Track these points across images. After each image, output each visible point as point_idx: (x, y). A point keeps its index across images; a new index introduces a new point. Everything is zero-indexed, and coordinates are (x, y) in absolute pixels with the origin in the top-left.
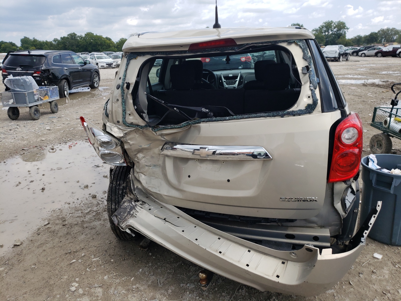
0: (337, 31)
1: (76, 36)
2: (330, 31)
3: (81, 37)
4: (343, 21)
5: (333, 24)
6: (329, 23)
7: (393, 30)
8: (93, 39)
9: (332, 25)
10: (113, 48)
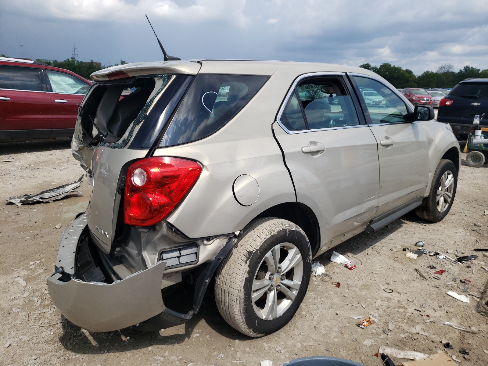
1: (370, 67)
3: (375, 68)
8: (389, 71)
10: (412, 83)
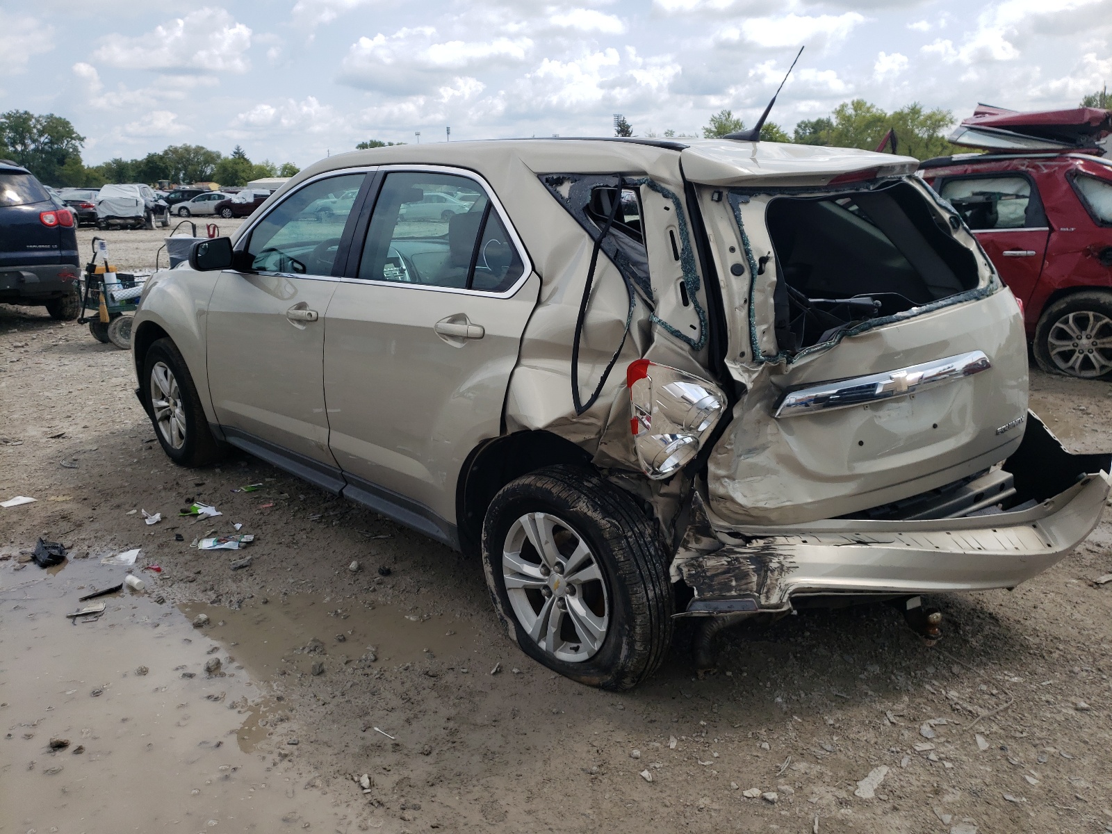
0: (51, 142)
2: (28, 141)
4: (63, 117)
5: (33, 120)
6: (20, 117)
7: (199, 150)
9: (32, 126)
